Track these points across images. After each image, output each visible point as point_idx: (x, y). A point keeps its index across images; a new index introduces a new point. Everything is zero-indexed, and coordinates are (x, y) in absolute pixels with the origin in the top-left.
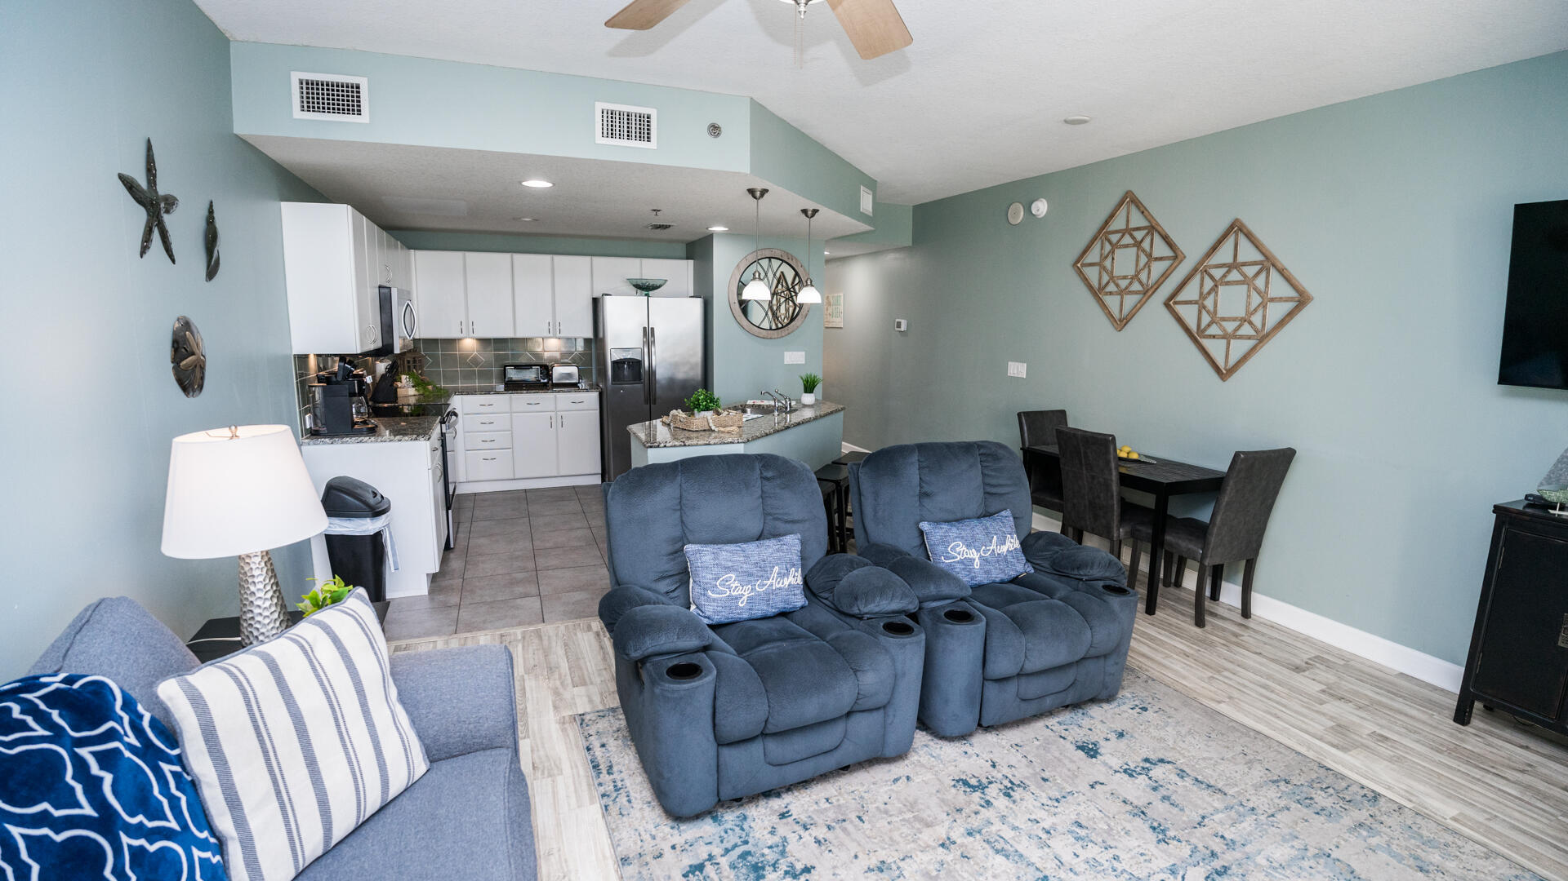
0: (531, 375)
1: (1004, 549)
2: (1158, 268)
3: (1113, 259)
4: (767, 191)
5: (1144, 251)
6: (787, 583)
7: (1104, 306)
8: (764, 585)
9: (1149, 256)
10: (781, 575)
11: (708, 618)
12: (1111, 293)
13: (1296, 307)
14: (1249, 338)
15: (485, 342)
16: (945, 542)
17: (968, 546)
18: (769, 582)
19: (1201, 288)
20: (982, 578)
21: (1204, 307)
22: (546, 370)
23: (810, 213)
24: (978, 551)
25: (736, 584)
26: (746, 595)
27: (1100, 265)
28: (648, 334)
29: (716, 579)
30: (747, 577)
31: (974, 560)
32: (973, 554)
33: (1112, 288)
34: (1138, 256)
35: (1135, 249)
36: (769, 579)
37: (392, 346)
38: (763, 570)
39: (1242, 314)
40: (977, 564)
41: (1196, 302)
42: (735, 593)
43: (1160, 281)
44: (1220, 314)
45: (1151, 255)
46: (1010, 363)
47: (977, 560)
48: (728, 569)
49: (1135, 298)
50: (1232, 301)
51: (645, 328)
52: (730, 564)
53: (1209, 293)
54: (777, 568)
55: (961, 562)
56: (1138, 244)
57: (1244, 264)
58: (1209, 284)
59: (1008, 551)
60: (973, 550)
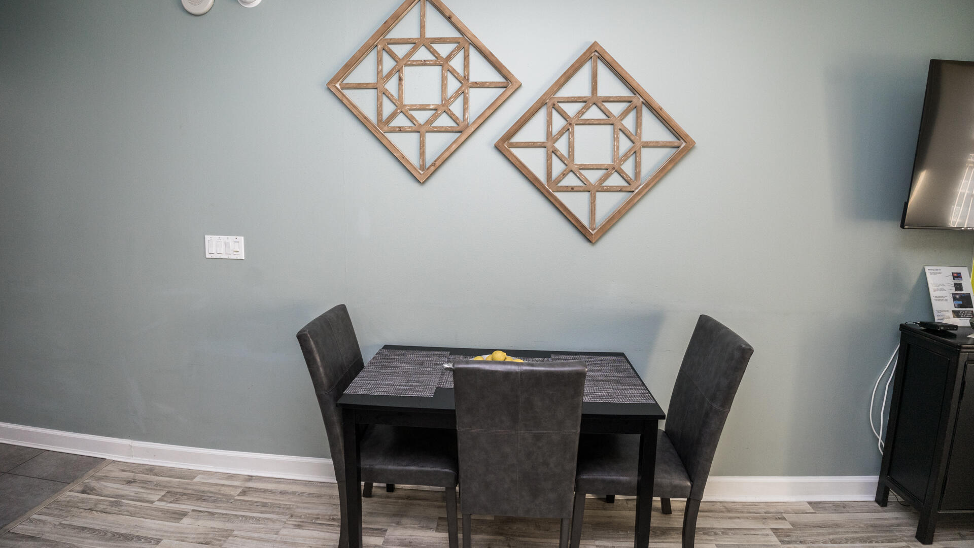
2: (479, 99)
3: (400, 79)
5: (453, 72)
7: (390, 150)
9: (464, 80)
12: (401, 130)
14: (621, 190)
19: (548, 126)
21: (555, 152)
27: (378, 87)
33: (401, 121)
34: (444, 80)
35: (438, 68)
39: (608, 161)
41: (542, 146)
43: (487, 114)
44: (579, 160)
45: (466, 78)
46: (207, 237)
49: (446, 139)
53: (561, 133)
56: (442, 62)
57: (608, 100)
58: (559, 123)
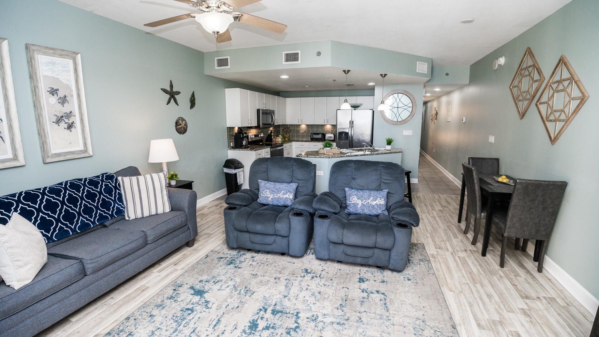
0: (320, 136)
1: (374, 203)
3: (522, 83)
4: (350, 71)
5: (531, 78)
6: (285, 196)
7: (517, 107)
8: (277, 195)
10: (284, 194)
11: (260, 201)
12: (520, 100)
13: (580, 102)
14: (563, 120)
15: (308, 125)
16: (350, 195)
17: (358, 199)
18: (279, 195)
19: (548, 95)
20: (360, 211)
21: (549, 105)
22: (324, 135)
23: (383, 76)
24: (362, 201)
25: (269, 193)
26: (271, 197)
27: (517, 86)
28: (352, 123)
29: (263, 191)
30: (272, 192)
31: (359, 204)
32: (360, 202)
33: (520, 97)
34: (529, 81)
35: (528, 77)
36: (279, 194)
37: (260, 126)
38: (278, 191)
39: (562, 108)
40: (359, 206)
41: (546, 103)
42: (268, 196)
43: (536, 92)
44: (554, 108)
45: (533, 79)
46: (491, 136)
47: (360, 204)
48: (267, 189)
49: (527, 103)
50: (558, 101)
51: (350, 121)
52: (269, 187)
53: (551, 97)
54: (283, 191)
55: (354, 204)
56: (529, 74)
57: (564, 80)
58: (551, 92)
59: (376, 204)
60: (360, 200)
